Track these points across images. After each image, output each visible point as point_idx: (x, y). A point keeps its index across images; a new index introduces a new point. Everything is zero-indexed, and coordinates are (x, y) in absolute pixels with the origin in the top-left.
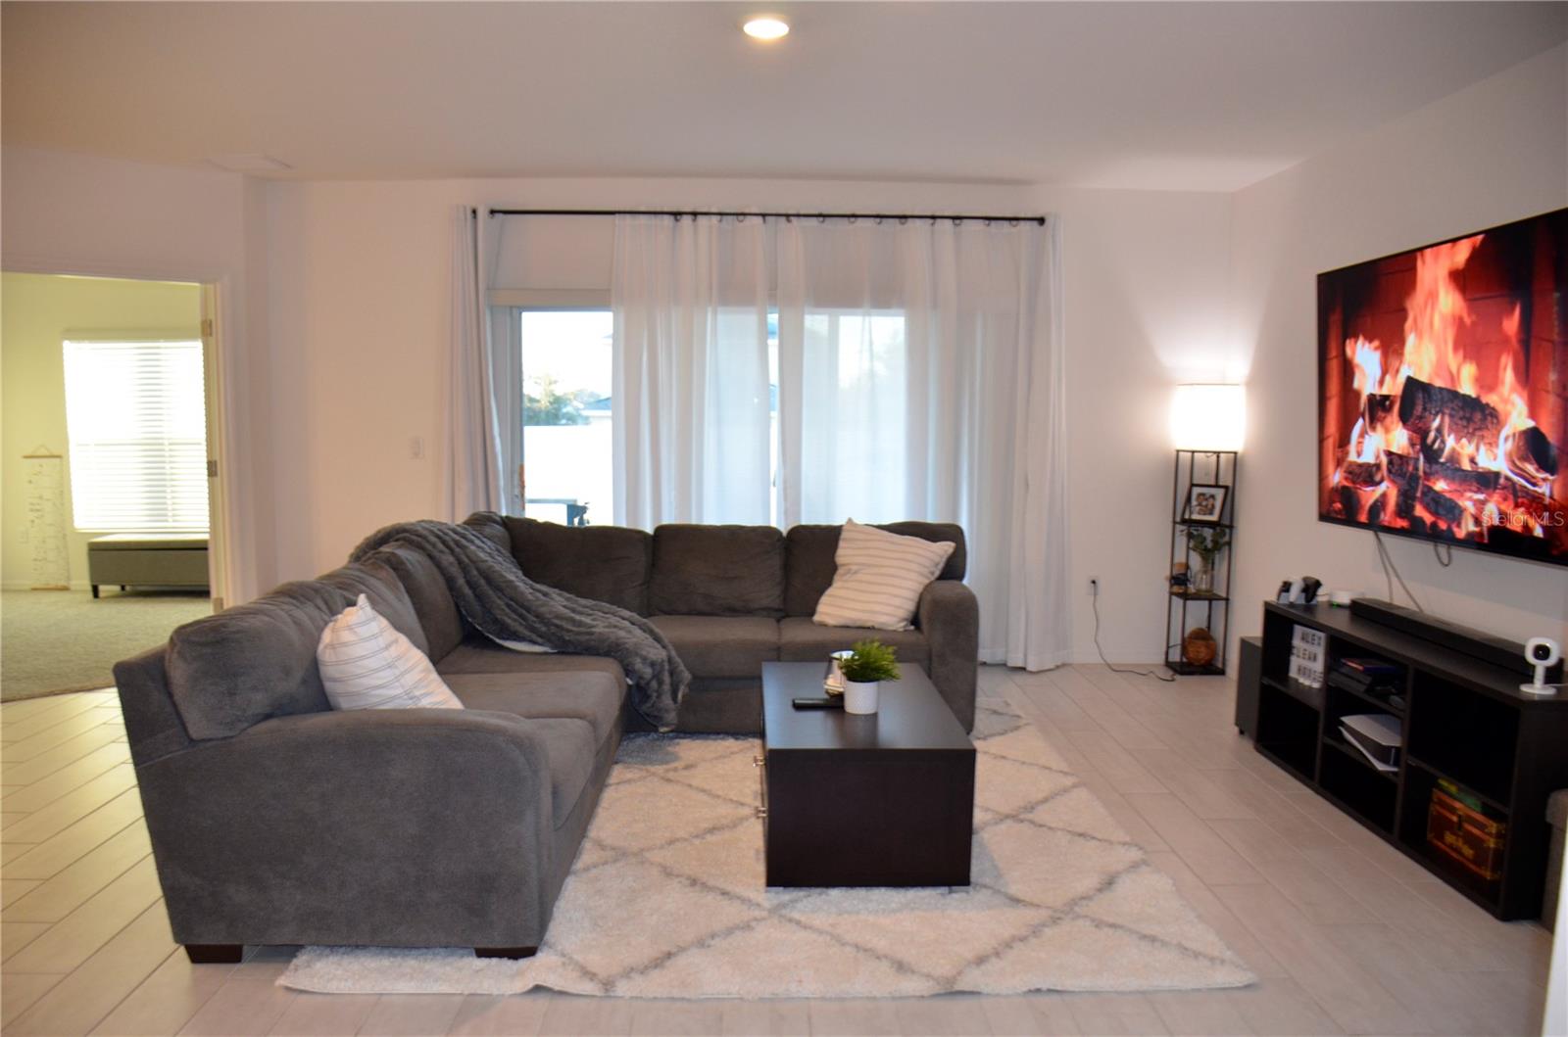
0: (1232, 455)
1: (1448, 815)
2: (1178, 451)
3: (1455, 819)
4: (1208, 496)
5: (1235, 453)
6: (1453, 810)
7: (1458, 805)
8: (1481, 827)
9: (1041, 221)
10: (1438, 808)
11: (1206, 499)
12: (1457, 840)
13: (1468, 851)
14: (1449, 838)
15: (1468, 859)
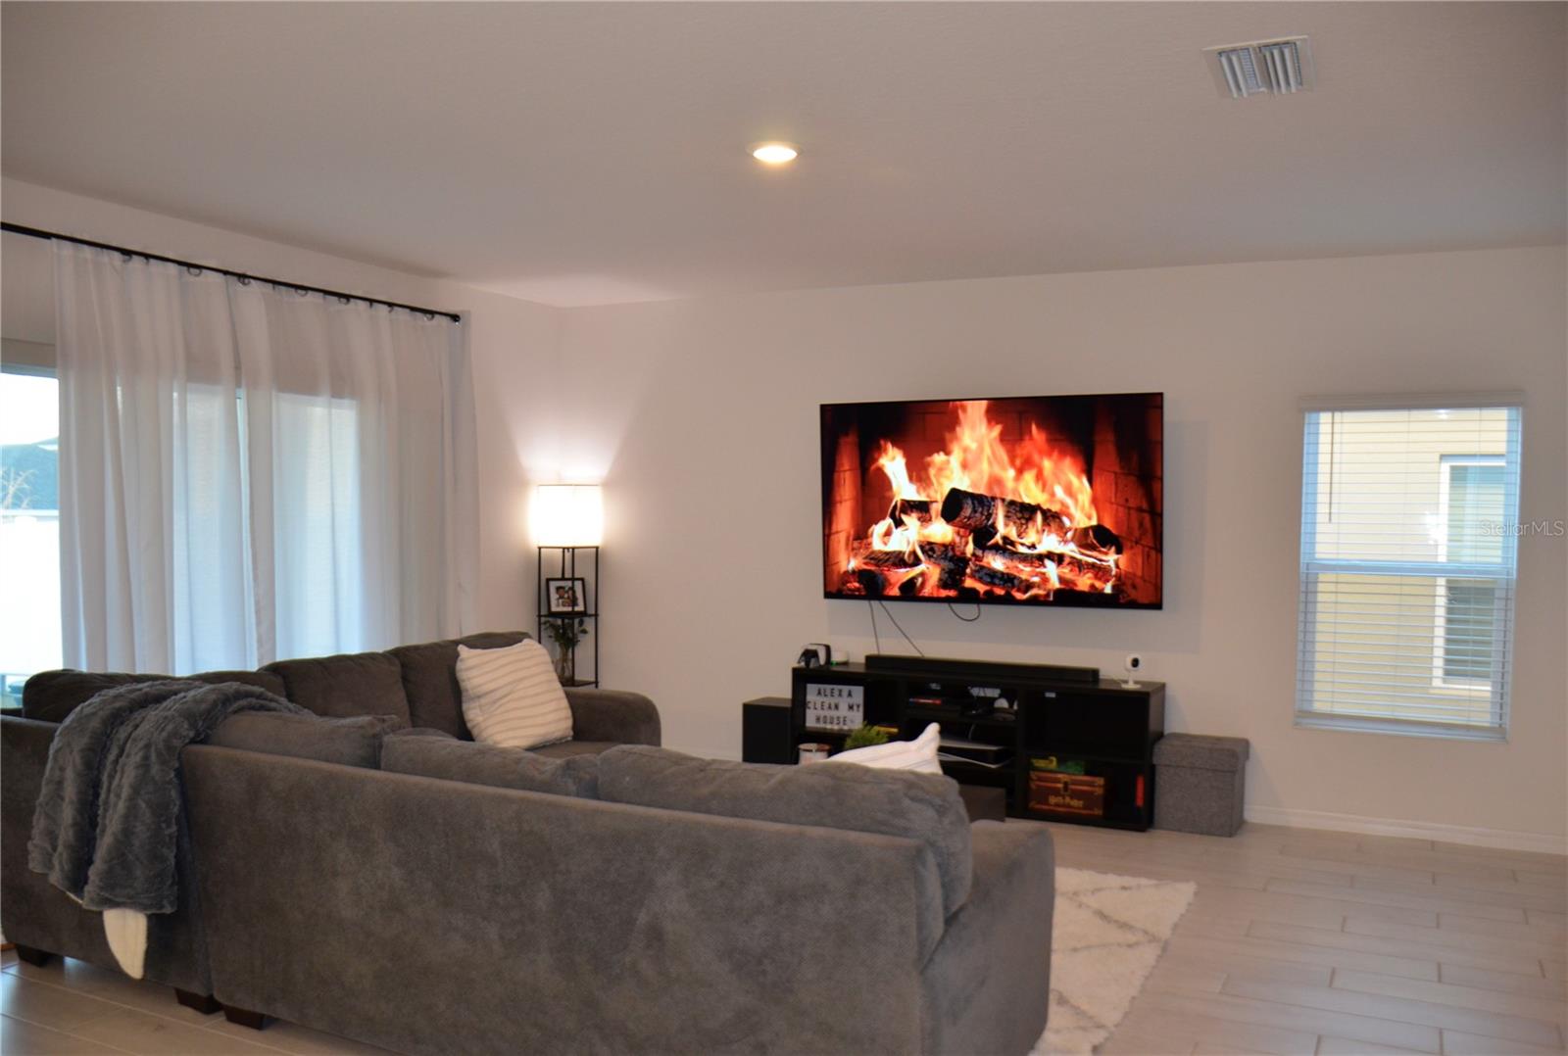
0: (594, 550)
1: (1053, 785)
2: (540, 548)
3: (1060, 786)
4: (567, 589)
5: (597, 548)
6: (1058, 781)
7: (1060, 776)
8: (1091, 784)
9: (455, 318)
10: (1038, 783)
11: (567, 592)
12: (1064, 798)
13: (1075, 803)
14: (1053, 800)
15: (1079, 808)
